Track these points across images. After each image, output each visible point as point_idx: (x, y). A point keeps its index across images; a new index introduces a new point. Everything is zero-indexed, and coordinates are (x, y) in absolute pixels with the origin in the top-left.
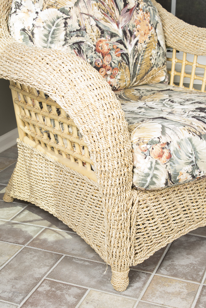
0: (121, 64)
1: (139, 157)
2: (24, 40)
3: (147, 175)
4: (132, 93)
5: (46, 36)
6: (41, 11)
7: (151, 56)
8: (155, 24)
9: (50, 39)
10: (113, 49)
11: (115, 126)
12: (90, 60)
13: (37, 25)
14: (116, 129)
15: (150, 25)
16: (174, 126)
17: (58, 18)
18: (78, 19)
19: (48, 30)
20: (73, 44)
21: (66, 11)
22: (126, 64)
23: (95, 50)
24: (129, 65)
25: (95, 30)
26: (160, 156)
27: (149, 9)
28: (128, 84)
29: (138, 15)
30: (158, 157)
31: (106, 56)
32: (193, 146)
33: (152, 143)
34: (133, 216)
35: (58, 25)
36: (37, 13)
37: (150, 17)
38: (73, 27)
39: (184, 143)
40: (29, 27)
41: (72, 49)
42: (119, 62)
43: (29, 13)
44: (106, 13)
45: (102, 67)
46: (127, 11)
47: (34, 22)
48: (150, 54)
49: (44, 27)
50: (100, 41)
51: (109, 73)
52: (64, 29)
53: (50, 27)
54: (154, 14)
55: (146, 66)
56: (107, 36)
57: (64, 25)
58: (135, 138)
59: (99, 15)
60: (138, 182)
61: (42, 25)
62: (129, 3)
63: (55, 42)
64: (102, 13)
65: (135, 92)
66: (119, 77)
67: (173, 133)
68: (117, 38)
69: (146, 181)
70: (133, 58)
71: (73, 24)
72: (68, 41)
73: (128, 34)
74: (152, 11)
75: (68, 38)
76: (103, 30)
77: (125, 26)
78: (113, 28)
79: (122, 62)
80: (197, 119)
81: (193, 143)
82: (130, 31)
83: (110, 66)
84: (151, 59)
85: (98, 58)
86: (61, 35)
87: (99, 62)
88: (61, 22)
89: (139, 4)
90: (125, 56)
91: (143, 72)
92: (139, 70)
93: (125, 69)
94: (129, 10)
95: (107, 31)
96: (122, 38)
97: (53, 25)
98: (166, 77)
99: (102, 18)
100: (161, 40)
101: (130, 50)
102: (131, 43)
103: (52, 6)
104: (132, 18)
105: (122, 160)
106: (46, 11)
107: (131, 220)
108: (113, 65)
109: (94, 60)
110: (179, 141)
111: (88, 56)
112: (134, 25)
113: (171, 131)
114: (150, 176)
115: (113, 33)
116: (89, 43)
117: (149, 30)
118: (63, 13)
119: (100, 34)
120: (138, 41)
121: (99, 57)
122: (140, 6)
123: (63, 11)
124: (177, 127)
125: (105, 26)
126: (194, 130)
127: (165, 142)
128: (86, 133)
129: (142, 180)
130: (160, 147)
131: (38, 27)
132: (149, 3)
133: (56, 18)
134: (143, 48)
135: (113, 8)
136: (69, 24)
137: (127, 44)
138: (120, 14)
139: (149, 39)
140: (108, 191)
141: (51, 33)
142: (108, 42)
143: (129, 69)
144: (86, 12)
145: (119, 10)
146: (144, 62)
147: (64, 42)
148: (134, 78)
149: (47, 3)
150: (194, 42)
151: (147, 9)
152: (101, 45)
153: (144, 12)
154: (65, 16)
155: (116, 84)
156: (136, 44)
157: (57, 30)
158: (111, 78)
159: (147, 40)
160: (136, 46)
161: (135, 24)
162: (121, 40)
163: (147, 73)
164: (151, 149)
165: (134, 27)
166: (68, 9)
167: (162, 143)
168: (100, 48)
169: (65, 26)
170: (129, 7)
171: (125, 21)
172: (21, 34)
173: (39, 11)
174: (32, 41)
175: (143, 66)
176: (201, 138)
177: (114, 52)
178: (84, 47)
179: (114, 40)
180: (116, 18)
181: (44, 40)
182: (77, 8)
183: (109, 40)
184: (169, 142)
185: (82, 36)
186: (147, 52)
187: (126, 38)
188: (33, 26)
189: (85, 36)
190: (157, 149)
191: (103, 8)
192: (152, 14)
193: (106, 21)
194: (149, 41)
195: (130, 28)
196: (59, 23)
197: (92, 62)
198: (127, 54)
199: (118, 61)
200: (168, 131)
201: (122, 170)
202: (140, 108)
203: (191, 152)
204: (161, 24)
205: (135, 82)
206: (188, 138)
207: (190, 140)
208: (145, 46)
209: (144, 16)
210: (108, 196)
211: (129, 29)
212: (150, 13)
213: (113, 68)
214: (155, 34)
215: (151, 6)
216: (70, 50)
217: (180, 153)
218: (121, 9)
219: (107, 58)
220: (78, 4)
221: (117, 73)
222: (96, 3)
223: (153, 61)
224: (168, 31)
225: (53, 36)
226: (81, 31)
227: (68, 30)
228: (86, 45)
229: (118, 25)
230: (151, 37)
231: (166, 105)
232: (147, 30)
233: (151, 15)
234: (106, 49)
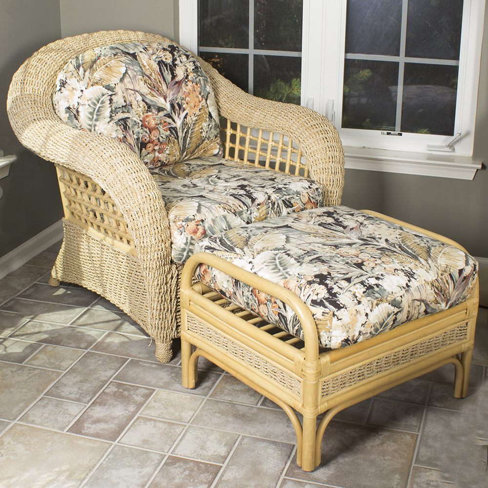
0: (170, 139)
1: (175, 233)
2: (69, 118)
3: (184, 250)
4: (182, 168)
5: (91, 114)
6: (86, 89)
7: (202, 128)
8: (206, 95)
9: (95, 117)
10: (161, 123)
11: (152, 206)
12: (136, 136)
13: (82, 103)
14: (152, 208)
15: (200, 96)
16: (210, 204)
17: (103, 95)
18: (124, 95)
19: (93, 108)
20: (119, 120)
21: (112, 87)
22: (175, 138)
23: (141, 126)
24: (178, 139)
25: (141, 106)
26: (195, 232)
27: (199, 80)
28: (177, 159)
29: (187, 87)
30: (193, 233)
31: (154, 131)
32: (227, 222)
33: (187, 220)
34: (172, 289)
35: (103, 102)
36: (82, 91)
37: (200, 88)
38: (119, 103)
39: (218, 220)
40: (74, 105)
41: (117, 126)
42: (167, 137)
43: (74, 91)
44: (153, 87)
45: (149, 142)
46: (175, 84)
47: (79, 101)
48: (200, 127)
49: (89, 105)
50: (147, 116)
51: (157, 148)
52: (109, 106)
53: (95, 105)
54: (205, 84)
55: (196, 139)
56: (154, 111)
57: (109, 102)
58: (172, 216)
59: (145, 90)
60: (176, 256)
61: (87, 103)
62: (177, 75)
63: (100, 119)
64: (148, 87)
65: (185, 168)
66: (167, 152)
67: (208, 211)
68: (165, 112)
69: (183, 256)
70: (183, 132)
71: (119, 100)
72: (113, 117)
73: (177, 107)
74: (202, 82)
75: (113, 115)
76: (150, 105)
77: (174, 99)
78: (160, 102)
79: (171, 136)
80: (234, 197)
81: (227, 220)
82: (178, 104)
83: (157, 141)
84: (202, 132)
85: (144, 133)
86: (107, 112)
87: (146, 138)
88: (106, 99)
89: (188, 75)
90: (173, 130)
91: (194, 145)
92: (189, 143)
93: (174, 143)
94: (177, 82)
95: (154, 106)
96: (170, 112)
97: (98, 103)
98: (220, 149)
99: (149, 92)
100: (213, 111)
101: (179, 123)
102: (180, 116)
103: (97, 83)
104: (181, 91)
105: (159, 236)
106: (91, 89)
107: (171, 292)
108: (161, 139)
109: (141, 135)
110: (213, 218)
111: (134, 132)
112: (183, 98)
113: (207, 209)
114: (186, 251)
115: (160, 107)
116: (135, 119)
117: (200, 102)
118: (109, 90)
119: (146, 108)
120: (187, 114)
121: (146, 132)
122: (190, 77)
123: (108, 87)
124: (213, 206)
125: (152, 101)
126: (229, 208)
127: (199, 219)
128: (126, 212)
129: (180, 254)
130: (195, 224)
131: (83, 105)
132: (199, 73)
133: (101, 95)
134: (193, 121)
135: (160, 81)
136: (114, 101)
137: (175, 117)
138: (167, 88)
139: (200, 111)
140: (148, 265)
141: (96, 110)
142: (155, 116)
143: (179, 143)
144: (132, 88)
145: (166, 83)
146: (194, 135)
147: (109, 119)
148: (184, 152)
149: (92, 80)
150: (247, 114)
151: (198, 79)
152: (148, 120)
153: (194, 84)
154: (110, 93)
155: (165, 159)
156: (185, 117)
157: (102, 107)
158: (159, 153)
159: (197, 112)
160: (185, 119)
161: (184, 96)
162: (169, 114)
163: (198, 146)
164: (186, 226)
165: (183, 99)
166: (113, 85)
167: (196, 220)
168: (147, 123)
169: (111, 103)
170: (177, 79)
171: (173, 94)
172: (66, 113)
173: (83, 88)
174: (77, 119)
175: (193, 140)
176: (236, 215)
177: (162, 127)
178: (130, 123)
179: (161, 114)
180: (163, 92)
181: (89, 118)
182: (122, 84)
183: (156, 115)
184: (204, 219)
185: (128, 112)
186: (197, 125)
187: (175, 112)
188: (78, 104)
189: (131, 112)
190: (192, 225)
191: (150, 82)
192: (203, 85)
193: (153, 96)
194: (200, 113)
195: (179, 101)
196: (104, 100)
197: (139, 138)
198: (176, 128)
199: (166, 135)
200: (203, 209)
201: (160, 246)
202: (185, 186)
203: (225, 229)
204: (213, 94)
205: (186, 156)
206: (223, 216)
207: (225, 217)
208: (194, 119)
209: (194, 87)
210: (148, 269)
211: (177, 102)
212: (201, 84)
213: (161, 143)
214: (206, 105)
215: (202, 76)
216: (116, 127)
217: (214, 229)
218: (168, 82)
219: (154, 133)
220: (124, 80)
221: (165, 148)
222: (142, 78)
223: (204, 134)
224: (222, 100)
225: (98, 113)
226: (127, 107)
227: (113, 106)
228: (132, 121)
229: (165, 99)
230: (201, 109)
231: (210, 182)
232: (197, 102)
233: (201, 86)
234: (153, 123)
